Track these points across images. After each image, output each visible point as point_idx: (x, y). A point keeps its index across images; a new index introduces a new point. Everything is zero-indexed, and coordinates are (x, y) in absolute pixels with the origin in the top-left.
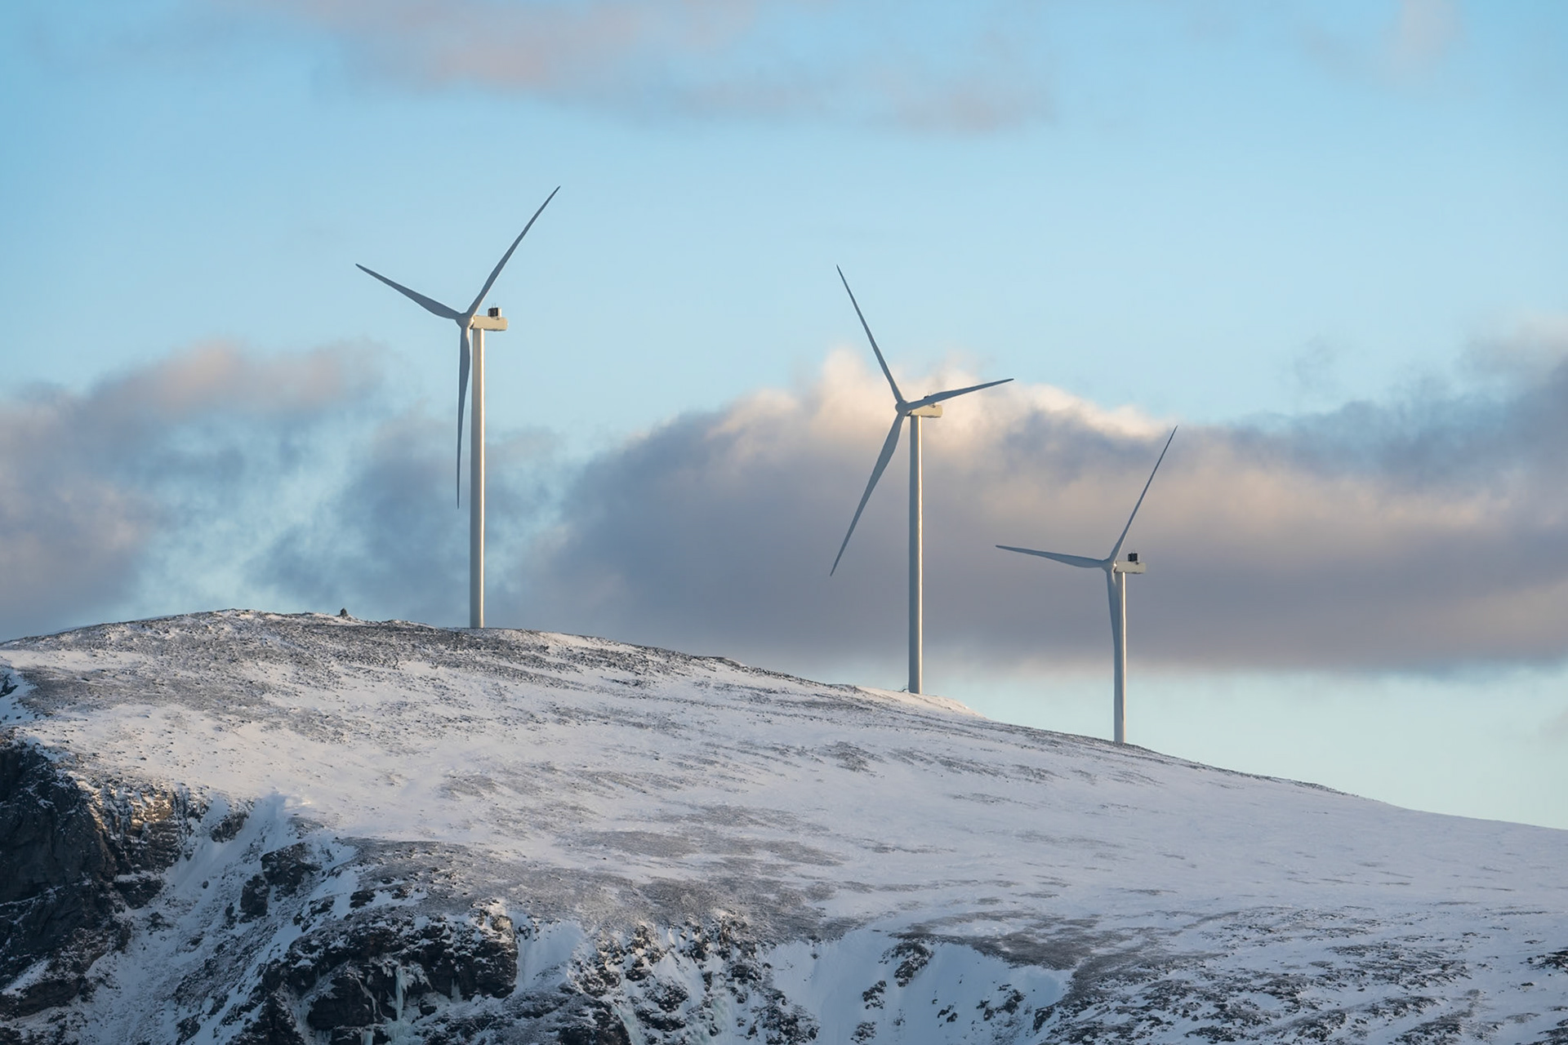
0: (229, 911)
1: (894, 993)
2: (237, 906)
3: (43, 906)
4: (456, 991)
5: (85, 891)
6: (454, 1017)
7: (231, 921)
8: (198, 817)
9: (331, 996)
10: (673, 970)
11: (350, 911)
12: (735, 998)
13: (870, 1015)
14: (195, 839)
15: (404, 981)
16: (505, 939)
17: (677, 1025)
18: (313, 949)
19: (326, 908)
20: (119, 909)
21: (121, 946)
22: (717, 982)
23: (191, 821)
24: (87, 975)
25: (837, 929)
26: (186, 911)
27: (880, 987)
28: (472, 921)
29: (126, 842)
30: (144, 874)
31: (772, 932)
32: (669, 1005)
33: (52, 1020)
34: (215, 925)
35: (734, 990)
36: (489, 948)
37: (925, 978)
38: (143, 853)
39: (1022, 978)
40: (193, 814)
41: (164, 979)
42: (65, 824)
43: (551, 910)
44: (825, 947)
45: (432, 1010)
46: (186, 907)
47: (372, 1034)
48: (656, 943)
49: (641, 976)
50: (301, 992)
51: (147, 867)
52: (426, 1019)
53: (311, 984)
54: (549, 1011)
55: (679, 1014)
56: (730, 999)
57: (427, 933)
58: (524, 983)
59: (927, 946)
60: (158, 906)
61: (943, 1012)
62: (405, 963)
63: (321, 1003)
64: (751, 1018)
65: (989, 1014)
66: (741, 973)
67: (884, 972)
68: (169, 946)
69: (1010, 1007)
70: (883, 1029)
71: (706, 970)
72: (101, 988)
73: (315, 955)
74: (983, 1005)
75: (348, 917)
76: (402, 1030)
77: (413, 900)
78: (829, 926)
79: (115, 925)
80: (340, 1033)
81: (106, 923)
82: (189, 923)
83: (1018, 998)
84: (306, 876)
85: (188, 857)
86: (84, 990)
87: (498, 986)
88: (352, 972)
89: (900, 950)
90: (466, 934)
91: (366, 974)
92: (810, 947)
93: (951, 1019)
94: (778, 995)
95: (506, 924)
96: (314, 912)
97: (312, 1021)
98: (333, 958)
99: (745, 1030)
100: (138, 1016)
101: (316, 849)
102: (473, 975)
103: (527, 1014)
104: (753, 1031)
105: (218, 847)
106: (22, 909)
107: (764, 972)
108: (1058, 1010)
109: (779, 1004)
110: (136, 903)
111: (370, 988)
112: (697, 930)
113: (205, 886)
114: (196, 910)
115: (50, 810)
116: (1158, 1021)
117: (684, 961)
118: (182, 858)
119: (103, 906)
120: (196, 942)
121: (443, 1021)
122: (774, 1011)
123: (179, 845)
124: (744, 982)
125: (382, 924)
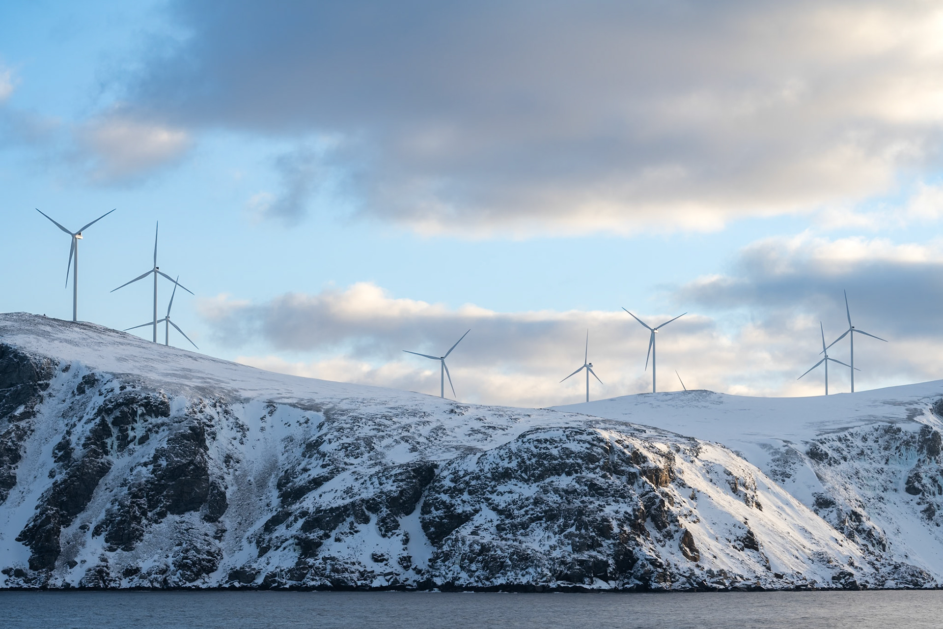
0: (73, 392)
1: (268, 418)
2: (75, 391)
3: (16, 391)
4: (153, 415)
5: (31, 386)
6: (154, 423)
7: (74, 395)
8: (57, 365)
9: (120, 416)
10: (209, 411)
11: (120, 392)
12: (225, 419)
13: (263, 425)
14: (57, 372)
15: (140, 412)
16: (166, 401)
17: (213, 426)
18: (112, 402)
19: (112, 390)
20: (40, 391)
21: (41, 402)
22: (220, 414)
23: (56, 366)
24: (34, 410)
25: (247, 400)
26: (58, 392)
27: (265, 417)
28: (158, 395)
29: (41, 372)
30: (45, 381)
31: (230, 401)
32: (210, 420)
33: (27, 423)
34: (69, 396)
35: (225, 417)
36: (163, 403)
37: (277, 414)
38: (45, 375)
39: (309, 414)
40: (56, 365)
41: (56, 412)
42: (23, 366)
43: (176, 393)
44: (245, 405)
45: (147, 420)
46: (59, 391)
47: (130, 427)
48: (204, 403)
49: (202, 412)
50: (108, 415)
51: (46, 379)
52: (145, 423)
53: (112, 412)
54: (183, 421)
55: (213, 423)
56: (224, 419)
57: (145, 398)
58: (173, 413)
59: (275, 405)
60: (50, 390)
61: (286, 424)
62: (139, 407)
63: (116, 419)
64: (231, 425)
65: (300, 424)
66: (226, 412)
67: (265, 412)
68: (56, 402)
69: (306, 422)
70: (268, 429)
71: (217, 411)
72: (38, 414)
73: (113, 404)
74: (298, 422)
75: (120, 393)
76: (139, 426)
77: (138, 389)
78: (245, 399)
79: (39, 396)
80: (122, 427)
81: (37, 395)
82: (61, 395)
83: (308, 420)
84: (96, 382)
85: (55, 377)
86: (34, 414)
87: (166, 414)
88: (126, 409)
89: (268, 406)
90: (156, 399)
91: (129, 409)
92: (241, 405)
93: (289, 426)
94: (237, 419)
95: (165, 396)
96: (108, 392)
97: (113, 423)
98: (118, 405)
99: (230, 428)
100: (51, 422)
101: (98, 375)
102: (158, 411)
103: (177, 422)
104: (232, 428)
105: (64, 374)
106: (8, 391)
107: (231, 412)
108: (326, 423)
109: (238, 421)
110: (44, 390)
111: (130, 414)
112: (213, 399)
113: (63, 385)
114: (61, 392)
115: (18, 362)
116: (359, 426)
117: (212, 408)
118: (54, 377)
119: (35, 390)
120: (64, 401)
121: (151, 424)
122: (237, 423)
123: (52, 373)
124: (227, 414)
125: (133, 395)
